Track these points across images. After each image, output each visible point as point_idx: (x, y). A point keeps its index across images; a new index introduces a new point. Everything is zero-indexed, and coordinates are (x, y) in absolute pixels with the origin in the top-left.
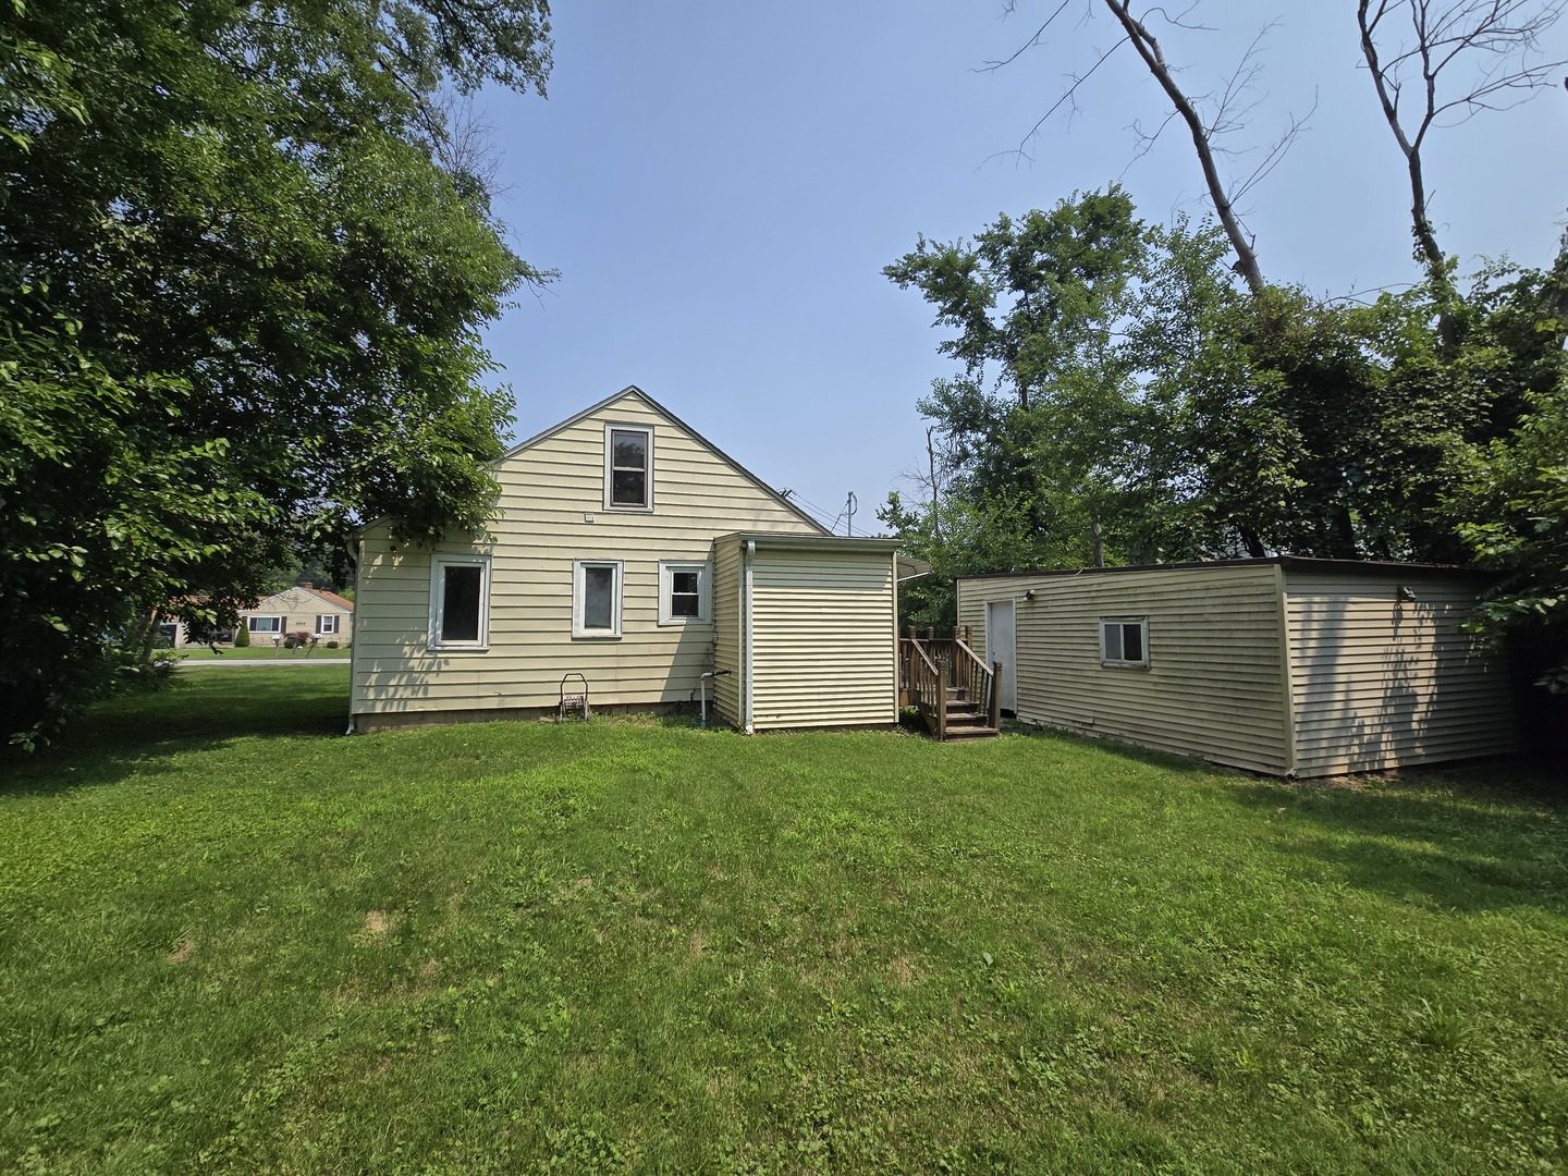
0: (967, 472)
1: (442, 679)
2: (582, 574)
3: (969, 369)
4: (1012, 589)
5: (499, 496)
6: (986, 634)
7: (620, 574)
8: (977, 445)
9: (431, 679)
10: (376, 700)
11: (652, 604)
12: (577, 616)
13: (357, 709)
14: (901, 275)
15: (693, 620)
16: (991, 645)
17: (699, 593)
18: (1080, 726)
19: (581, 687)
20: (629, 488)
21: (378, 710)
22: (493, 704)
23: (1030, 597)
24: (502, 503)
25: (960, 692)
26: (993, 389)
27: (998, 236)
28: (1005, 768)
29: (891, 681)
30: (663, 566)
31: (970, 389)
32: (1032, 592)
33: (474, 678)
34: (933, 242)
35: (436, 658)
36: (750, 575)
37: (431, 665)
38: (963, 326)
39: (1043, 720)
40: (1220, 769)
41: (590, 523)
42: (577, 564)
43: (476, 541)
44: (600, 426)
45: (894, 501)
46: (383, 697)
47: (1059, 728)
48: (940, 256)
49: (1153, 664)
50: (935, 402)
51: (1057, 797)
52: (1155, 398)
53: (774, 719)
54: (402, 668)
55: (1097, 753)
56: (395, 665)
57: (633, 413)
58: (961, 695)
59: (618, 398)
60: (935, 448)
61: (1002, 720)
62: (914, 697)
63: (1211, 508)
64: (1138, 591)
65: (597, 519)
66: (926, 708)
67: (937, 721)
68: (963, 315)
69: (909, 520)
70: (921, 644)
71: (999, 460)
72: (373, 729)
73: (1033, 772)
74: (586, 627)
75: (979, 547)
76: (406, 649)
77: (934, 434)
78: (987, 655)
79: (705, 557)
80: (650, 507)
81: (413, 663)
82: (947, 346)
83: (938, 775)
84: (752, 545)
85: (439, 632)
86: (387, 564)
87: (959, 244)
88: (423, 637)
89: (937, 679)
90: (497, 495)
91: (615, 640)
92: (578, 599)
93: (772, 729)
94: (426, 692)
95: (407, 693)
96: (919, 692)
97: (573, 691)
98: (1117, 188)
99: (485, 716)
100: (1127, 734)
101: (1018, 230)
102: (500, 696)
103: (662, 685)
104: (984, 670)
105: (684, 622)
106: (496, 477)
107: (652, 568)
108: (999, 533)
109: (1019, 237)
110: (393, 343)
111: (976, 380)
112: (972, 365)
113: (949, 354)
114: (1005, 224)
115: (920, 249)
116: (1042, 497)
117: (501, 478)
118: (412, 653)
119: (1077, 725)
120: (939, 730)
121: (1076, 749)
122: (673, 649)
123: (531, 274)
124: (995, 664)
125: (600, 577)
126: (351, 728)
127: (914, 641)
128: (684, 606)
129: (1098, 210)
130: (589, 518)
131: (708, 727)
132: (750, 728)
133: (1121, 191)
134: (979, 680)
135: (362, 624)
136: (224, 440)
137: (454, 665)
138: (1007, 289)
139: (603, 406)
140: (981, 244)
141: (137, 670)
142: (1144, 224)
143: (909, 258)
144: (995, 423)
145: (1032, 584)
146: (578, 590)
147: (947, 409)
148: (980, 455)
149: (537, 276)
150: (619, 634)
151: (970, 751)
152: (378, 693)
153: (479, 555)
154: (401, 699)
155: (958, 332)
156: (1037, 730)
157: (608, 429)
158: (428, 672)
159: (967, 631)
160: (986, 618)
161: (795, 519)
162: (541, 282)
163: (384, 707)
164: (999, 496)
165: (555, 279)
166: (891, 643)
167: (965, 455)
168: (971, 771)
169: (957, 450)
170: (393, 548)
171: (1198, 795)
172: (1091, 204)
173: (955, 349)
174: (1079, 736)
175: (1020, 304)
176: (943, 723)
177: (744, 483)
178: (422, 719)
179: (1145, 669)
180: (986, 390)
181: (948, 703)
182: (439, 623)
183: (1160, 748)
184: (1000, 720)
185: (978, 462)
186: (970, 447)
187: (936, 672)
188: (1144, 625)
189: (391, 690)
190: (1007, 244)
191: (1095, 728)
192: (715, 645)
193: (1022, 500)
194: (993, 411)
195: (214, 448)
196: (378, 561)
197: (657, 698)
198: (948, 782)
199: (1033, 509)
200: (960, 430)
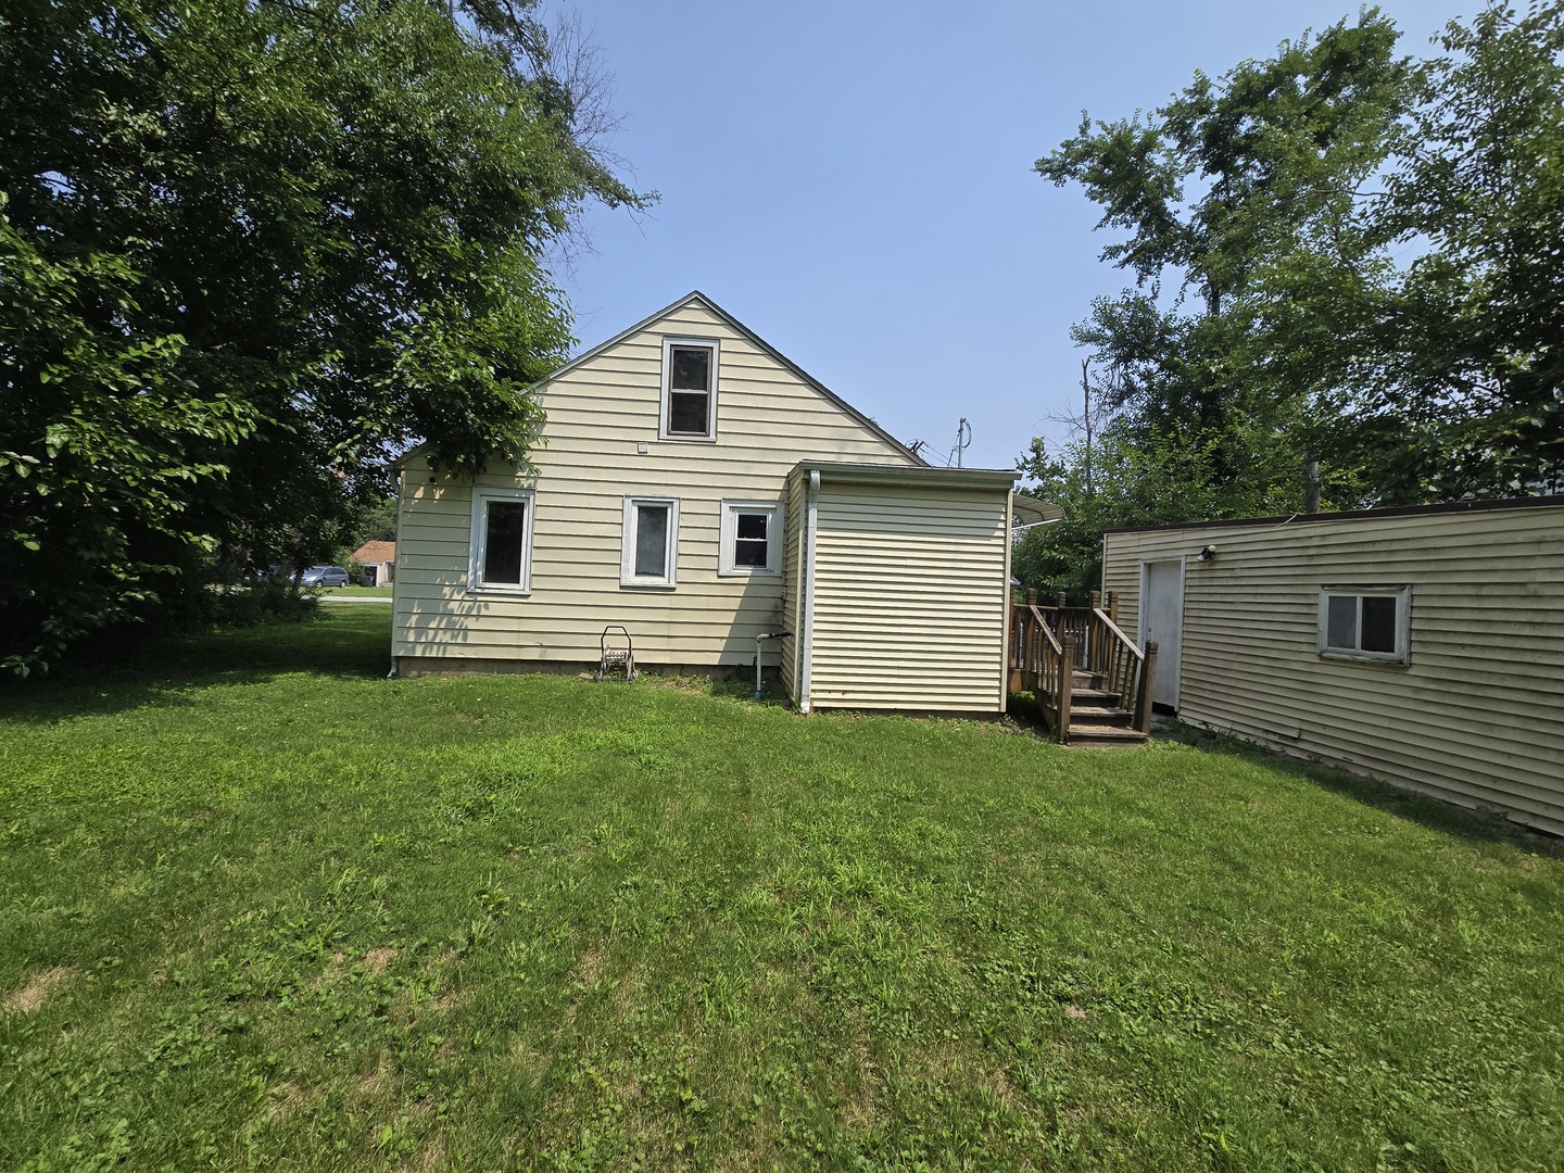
0: (1131, 410)
1: (483, 624)
2: (633, 514)
3: (1141, 279)
4: (1184, 544)
5: (544, 423)
6: (1140, 604)
7: (676, 515)
8: (1147, 376)
9: (471, 623)
10: (415, 643)
11: (712, 550)
12: (627, 561)
13: (398, 651)
14: (1056, 170)
15: (760, 571)
16: (1147, 618)
17: (769, 539)
18: (1276, 739)
19: (623, 643)
20: (689, 415)
21: (418, 654)
22: (534, 655)
23: (1208, 554)
24: (547, 430)
25: (1094, 678)
26: (1173, 305)
27: (1192, 105)
28: (1150, 800)
29: (998, 659)
30: (726, 507)
31: (1141, 306)
32: (1212, 548)
33: (514, 625)
34: (1101, 123)
35: (475, 601)
36: (813, 514)
37: (471, 609)
38: (1136, 226)
39: (1218, 725)
40: (1546, 841)
41: (643, 454)
42: (629, 501)
43: (520, 474)
44: (657, 341)
45: (1037, 449)
46: (423, 640)
47: (1242, 738)
48: (1109, 139)
49: (1415, 659)
50: (1095, 326)
51: (1237, 867)
52: (1429, 277)
53: (839, 696)
54: (441, 610)
55: (1305, 786)
56: (434, 608)
57: (695, 326)
58: (1096, 683)
59: (679, 307)
60: (1092, 383)
61: (1155, 717)
62: (1030, 679)
63: (1535, 422)
64: (1395, 546)
65: (651, 450)
66: (1044, 696)
67: (1058, 714)
68: (1136, 211)
69: (1056, 470)
70: (1041, 611)
71: (1175, 393)
72: (414, 673)
73: (1196, 812)
74: (637, 574)
75: (1142, 498)
76: (446, 590)
77: (1092, 366)
78: (1139, 631)
79: (777, 496)
80: (712, 437)
81: (454, 606)
82: (1113, 252)
83: (1038, 802)
84: (816, 476)
85: (480, 573)
86: (428, 497)
87: (1136, 118)
88: (463, 578)
89: (1061, 660)
90: (541, 421)
91: (667, 591)
92: (628, 542)
93: (836, 709)
94: (465, 638)
95: (447, 638)
96: (1036, 675)
97: (616, 645)
98: (1374, 13)
99: (527, 667)
100: (1356, 760)
101: (1217, 94)
102: (541, 646)
103: (720, 646)
104: (1131, 652)
105: (749, 573)
106: (542, 400)
107: (713, 508)
108: (1170, 481)
109: (1220, 102)
110: (423, 246)
111: (1150, 295)
112: (1146, 271)
113: (1115, 261)
114: (1201, 88)
115: (1083, 132)
116: (1232, 437)
117: (547, 402)
118: (452, 594)
119: (1271, 737)
120: (1059, 727)
121: (1269, 776)
122: (735, 604)
123: (630, 199)
124: (1148, 645)
125: (653, 517)
126: (393, 670)
127: (1034, 608)
128: (750, 553)
129: (1343, 46)
130: (643, 448)
131: (762, 699)
132: (806, 706)
133: (1379, 16)
134: (1124, 663)
135: (403, 561)
136: (179, 337)
137: (494, 609)
138: (1199, 170)
139: (661, 317)
140: (1167, 119)
141: (141, 597)
142: (1411, 63)
143: (1067, 145)
144: (1173, 349)
145: (1213, 538)
146: (628, 532)
147: (1109, 333)
148: (1149, 389)
149: (636, 200)
150: (673, 584)
151: (1100, 764)
152: (419, 636)
153: (522, 489)
154: (440, 643)
155: (1127, 233)
156: (1206, 739)
157: (667, 344)
158: (467, 616)
159: (1110, 597)
160: (1141, 583)
161: (890, 453)
162: (640, 206)
163: (424, 651)
164: (1172, 435)
165: (655, 202)
166: (999, 609)
167: (1131, 389)
168: (1094, 803)
169: (1119, 383)
170: (432, 480)
171: (1519, 896)
172: (1331, 41)
173: (1123, 256)
174: (1273, 753)
175: (1216, 189)
176: (1065, 719)
177: (827, 407)
178: (463, 666)
179: (1399, 666)
180: (1162, 308)
181: (1075, 691)
182: (481, 564)
183: (1420, 790)
184: (1152, 720)
185: (1146, 397)
186: (1136, 378)
187: (1059, 650)
188: (1401, 601)
189: (431, 633)
190: (1204, 111)
191: (1300, 745)
192: (785, 601)
193: (1205, 438)
194: (1170, 331)
195: (167, 346)
196: (420, 494)
197: (714, 660)
198: (1053, 816)
199: (1218, 452)
200: (1125, 359)
